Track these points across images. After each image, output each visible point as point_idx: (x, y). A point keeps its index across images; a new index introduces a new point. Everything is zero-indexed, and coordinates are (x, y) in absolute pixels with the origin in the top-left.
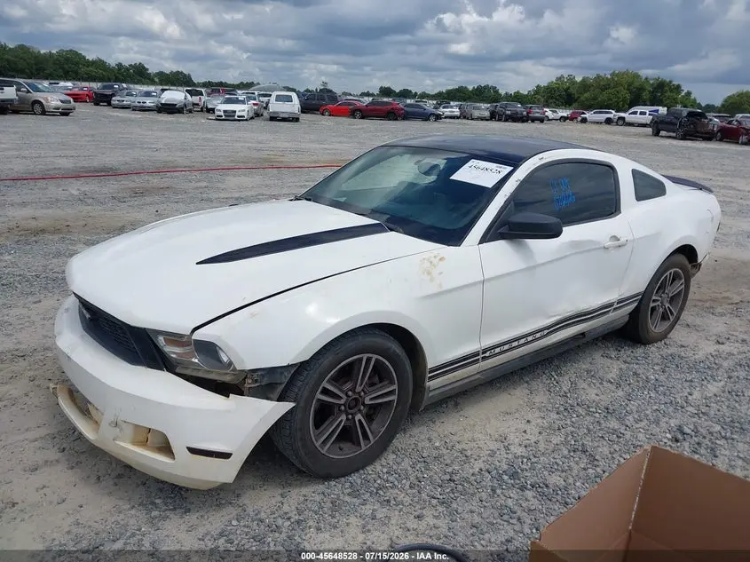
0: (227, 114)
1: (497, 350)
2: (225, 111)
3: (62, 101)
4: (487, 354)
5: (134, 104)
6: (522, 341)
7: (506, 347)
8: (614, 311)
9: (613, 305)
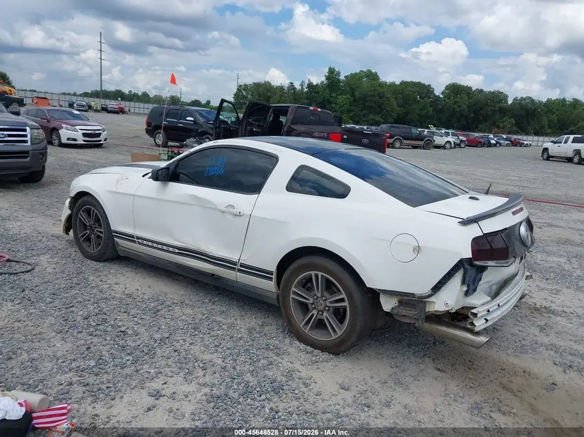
1: (145, 242)
6: (160, 247)
7: (150, 244)
8: (240, 271)
9: (235, 264)
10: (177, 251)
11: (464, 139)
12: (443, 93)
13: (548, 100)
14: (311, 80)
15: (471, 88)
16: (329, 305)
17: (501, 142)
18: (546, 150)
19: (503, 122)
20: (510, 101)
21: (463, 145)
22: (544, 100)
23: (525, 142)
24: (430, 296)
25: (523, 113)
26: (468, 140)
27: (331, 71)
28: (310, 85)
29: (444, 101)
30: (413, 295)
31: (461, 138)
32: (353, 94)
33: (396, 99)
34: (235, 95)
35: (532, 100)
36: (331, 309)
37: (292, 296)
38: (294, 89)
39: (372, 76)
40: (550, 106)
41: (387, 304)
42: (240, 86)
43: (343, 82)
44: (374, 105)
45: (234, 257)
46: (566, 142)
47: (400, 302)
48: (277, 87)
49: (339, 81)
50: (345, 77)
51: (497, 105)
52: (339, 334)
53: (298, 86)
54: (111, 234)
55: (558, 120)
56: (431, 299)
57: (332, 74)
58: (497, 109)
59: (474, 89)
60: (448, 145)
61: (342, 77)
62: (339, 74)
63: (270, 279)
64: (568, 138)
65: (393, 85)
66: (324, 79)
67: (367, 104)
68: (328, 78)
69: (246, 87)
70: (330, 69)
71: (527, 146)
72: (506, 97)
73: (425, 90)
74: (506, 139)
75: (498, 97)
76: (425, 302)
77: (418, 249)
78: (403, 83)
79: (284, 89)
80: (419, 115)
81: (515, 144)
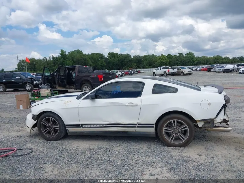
0: (243, 72)
1: (86, 126)
2: (242, 71)
3: (189, 71)
4: (83, 126)
5: (217, 70)
6: (95, 126)
7: (89, 126)
8: (138, 127)
9: (136, 125)
10: (105, 126)
11: (124, 73)
12: (108, 56)
13: (144, 55)
14: (53, 56)
15: (118, 54)
16: (180, 130)
17: (135, 72)
18: (154, 73)
19: (132, 65)
20: (132, 58)
21: (124, 75)
22: (143, 56)
23: (142, 71)
24: (215, 118)
25: (137, 61)
26: (125, 73)
27: (62, 51)
28: (53, 58)
29: (109, 59)
30: (210, 119)
31: (122, 72)
32: (73, 60)
33: (91, 60)
34: (18, 65)
35: (139, 56)
36: (181, 132)
37: (164, 131)
38: (46, 60)
39: (80, 52)
40: (146, 58)
41: (200, 125)
42: (20, 61)
43: (68, 55)
44: (82, 63)
45: (135, 122)
46: (160, 69)
47: (205, 123)
48: (38, 60)
49: (66, 55)
50: (68, 53)
51: (128, 59)
52: (186, 139)
53: (48, 59)
54: (65, 126)
55: (149, 62)
56: (216, 119)
57: (63, 53)
58: (128, 61)
59: (119, 54)
60: (119, 76)
61: (67, 53)
62: (65, 52)
63: (153, 127)
64: (161, 68)
65: (88, 55)
66: (59, 55)
67: (79, 63)
68: (61, 54)
69: (23, 61)
70: (61, 50)
71: (142, 73)
72: (130, 56)
73: (101, 56)
74: (136, 71)
75: (128, 56)
76: (213, 121)
77: (210, 104)
78: (92, 54)
79: (41, 60)
80: (101, 66)
81: (139, 72)
